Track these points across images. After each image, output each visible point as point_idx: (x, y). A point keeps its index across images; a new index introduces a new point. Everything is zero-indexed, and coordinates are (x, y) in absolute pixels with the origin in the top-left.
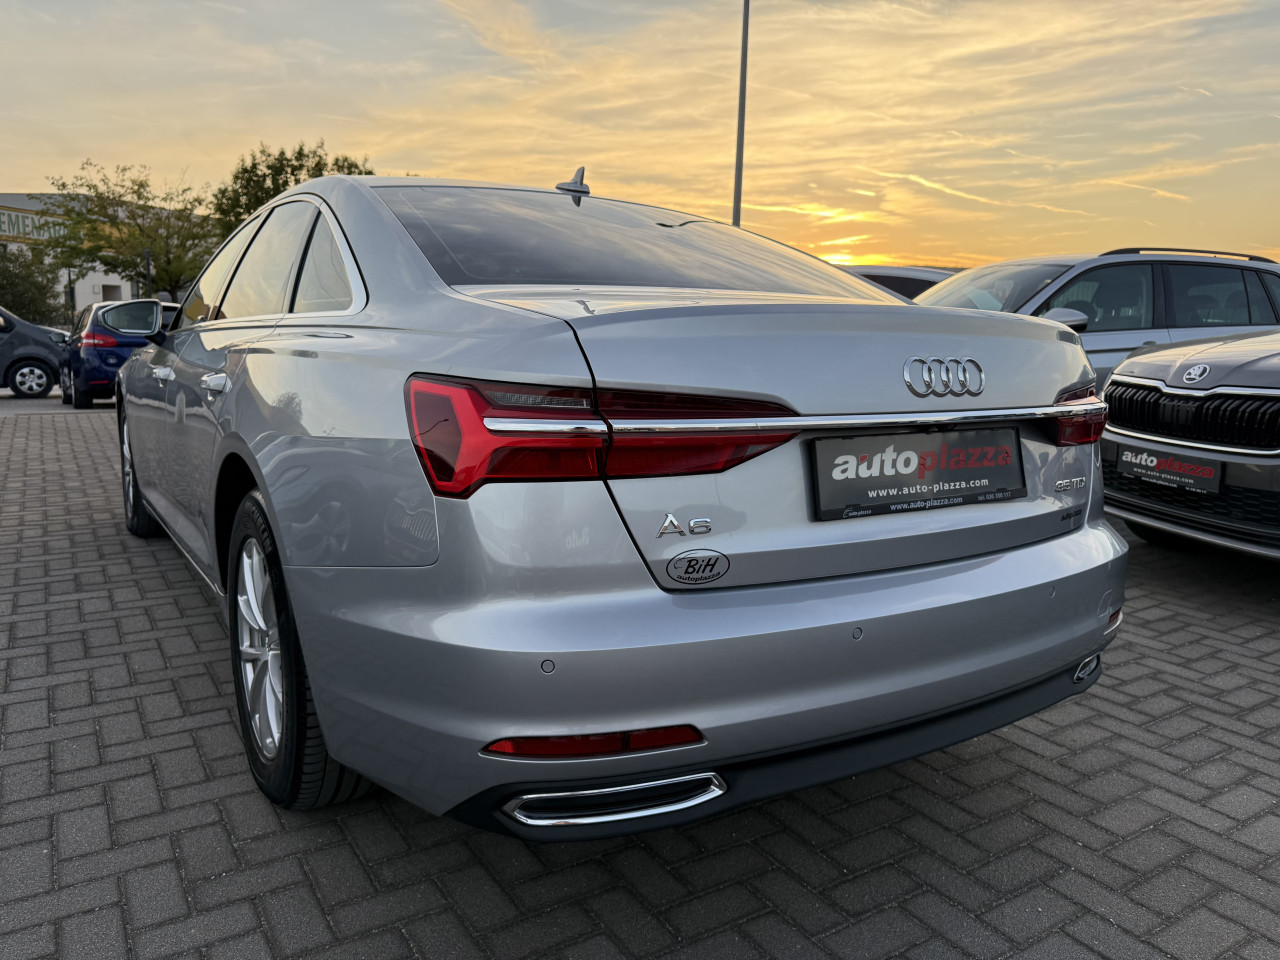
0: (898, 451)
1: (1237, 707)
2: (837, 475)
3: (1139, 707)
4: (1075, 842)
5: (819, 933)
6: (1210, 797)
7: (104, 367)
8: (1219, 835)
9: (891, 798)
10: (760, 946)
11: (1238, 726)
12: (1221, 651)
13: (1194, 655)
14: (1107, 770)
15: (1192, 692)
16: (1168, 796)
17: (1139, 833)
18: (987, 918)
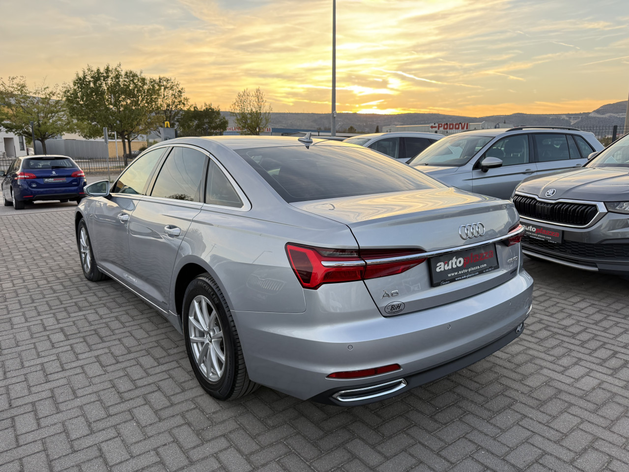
0: (457, 258)
1: (572, 333)
2: (438, 270)
3: (535, 335)
4: (518, 391)
5: (433, 431)
6: (565, 371)
7: (30, 188)
8: (569, 385)
9: (448, 379)
10: (414, 438)
11: (573, 341)
12: (565, 308)
13: (554, 311)
14: (526, 362)
15: (555, 327)
16: (549, 371)
17: (540, 387)
18: (491, 421)
